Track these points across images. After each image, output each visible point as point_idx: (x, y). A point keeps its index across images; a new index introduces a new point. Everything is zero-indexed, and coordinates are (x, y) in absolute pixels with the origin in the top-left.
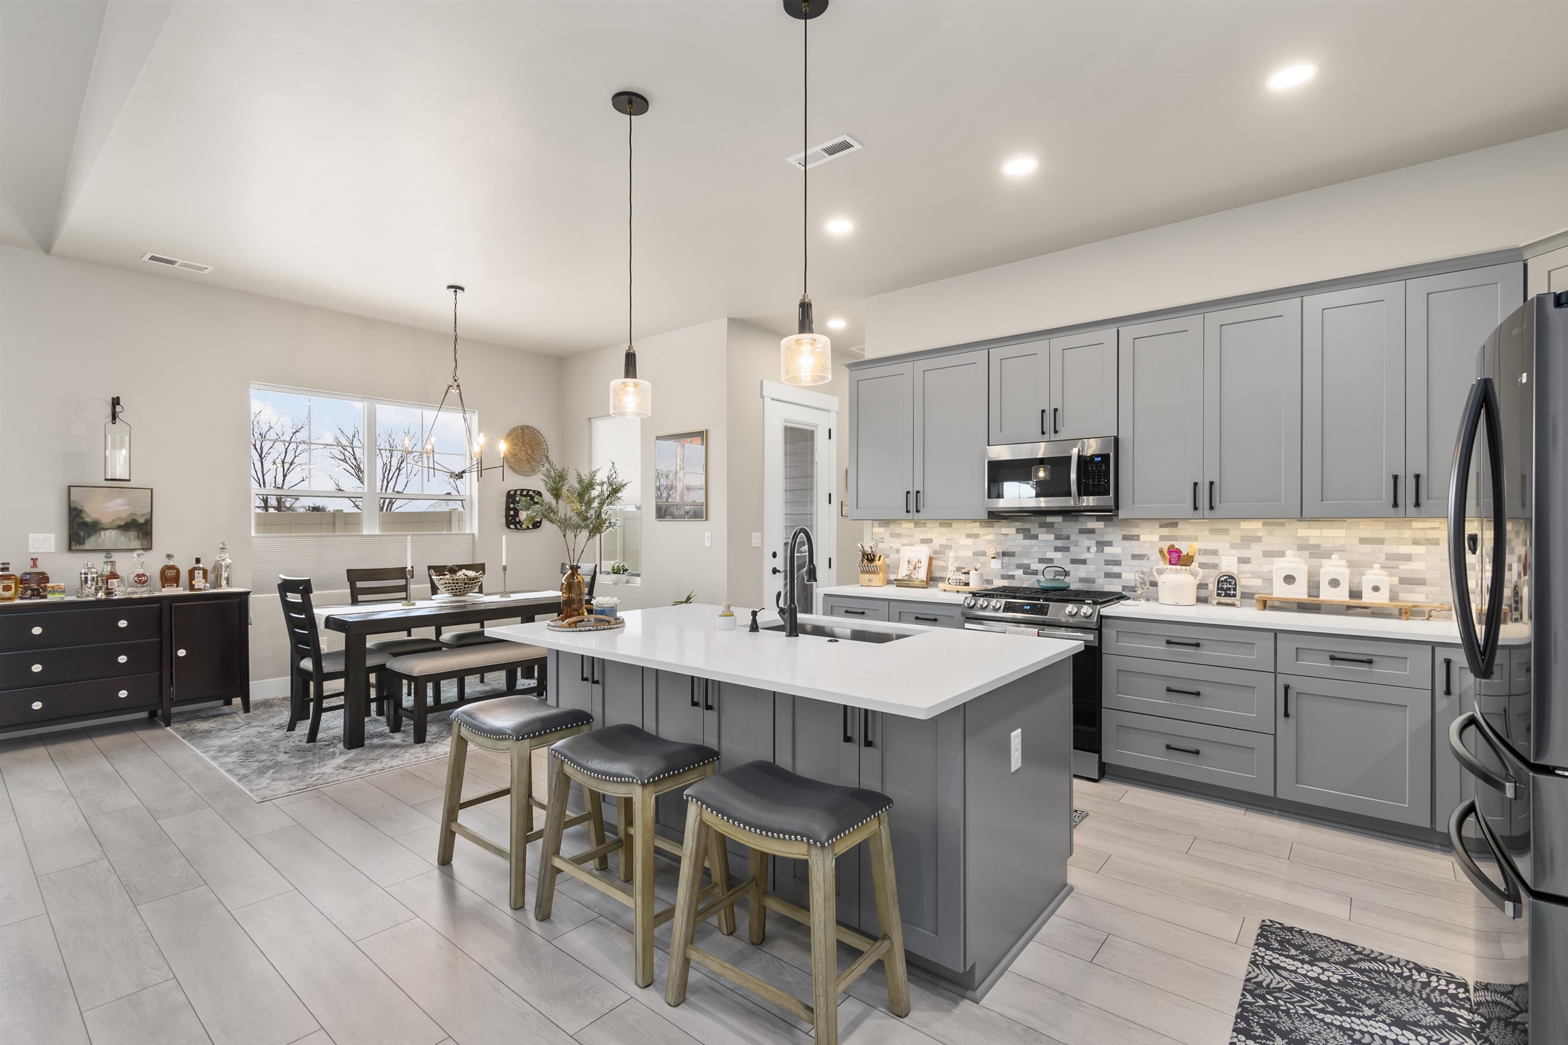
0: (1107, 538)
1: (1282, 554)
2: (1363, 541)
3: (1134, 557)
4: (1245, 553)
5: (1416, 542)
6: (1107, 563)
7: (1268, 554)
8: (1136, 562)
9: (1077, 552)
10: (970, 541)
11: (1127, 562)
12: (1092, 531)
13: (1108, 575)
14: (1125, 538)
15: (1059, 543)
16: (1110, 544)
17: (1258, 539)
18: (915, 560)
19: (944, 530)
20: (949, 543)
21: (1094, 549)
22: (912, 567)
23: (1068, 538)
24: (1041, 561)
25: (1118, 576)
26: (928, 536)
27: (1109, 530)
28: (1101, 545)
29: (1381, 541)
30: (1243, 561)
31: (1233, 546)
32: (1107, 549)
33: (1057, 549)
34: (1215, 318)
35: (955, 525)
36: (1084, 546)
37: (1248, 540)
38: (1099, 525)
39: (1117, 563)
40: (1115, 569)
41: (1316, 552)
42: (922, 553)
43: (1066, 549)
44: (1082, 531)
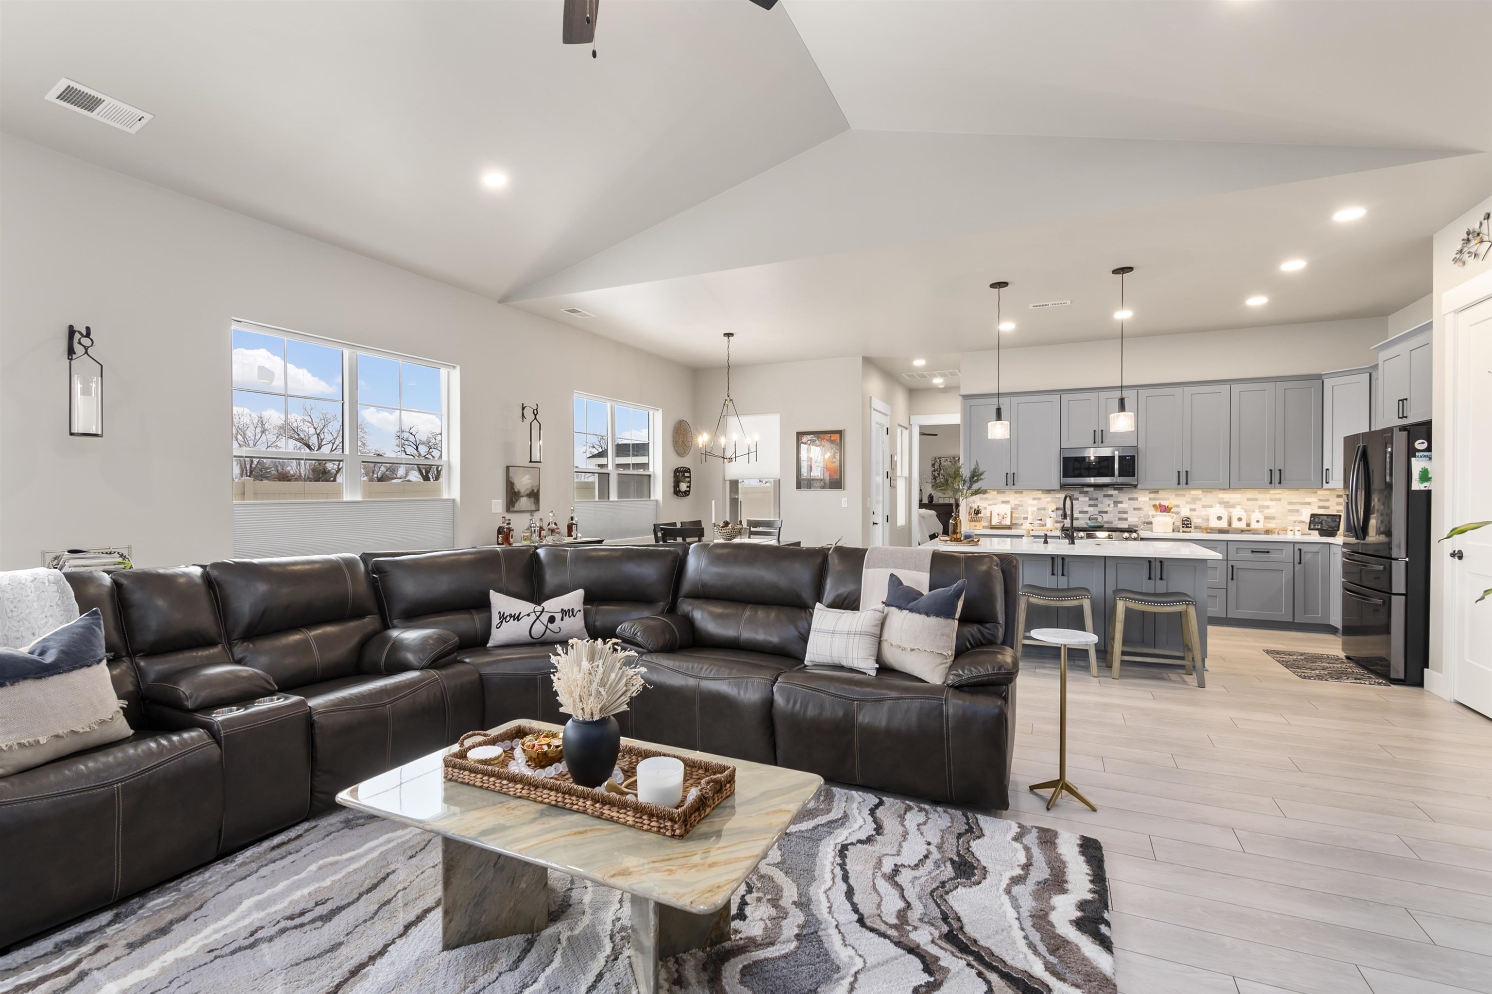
0: (1119, 500)
1: (1211, 506)
2: (1249, 499)
3: (1135, 509)
4: (1193, 506)
5: (1271, 500)
6: (1120, 512)
7: (1204, 506)
8: (1136, 512)
9: (1101, 507)
10: (1035, 502)
11: (1131, 512)
12: (1111, 496)
13: (1120, 519)
14: (1130, 499)
15: (1092, 502)
16: (1121, 502)
17: (1200, 499)
18: (1002, 513)
19: (1017, 495)
20: (1021, 503)
21: (1112, 505)
22: (1001, 518)
23: (1097, 499)
24: (1081, 512)
25: (1126, 519)
26: (1007, 499)
27: (1121, 495)
28: (1116, 503)
29: (1256, 500)
30: (1192, 510)
31: (1187, 503)
32: (1119, 505)
33: (1090, 506)
34: (1189, 390)
35: (1025, 493)
36: (1106, 504)
37: (1195, 500)
38: (1115, 492)
39: (1126, 512)
40: (1124, 516)
41: (1227, 505)
42: (1006, 509)
43: (1096, 506)
44: (1105, 496)
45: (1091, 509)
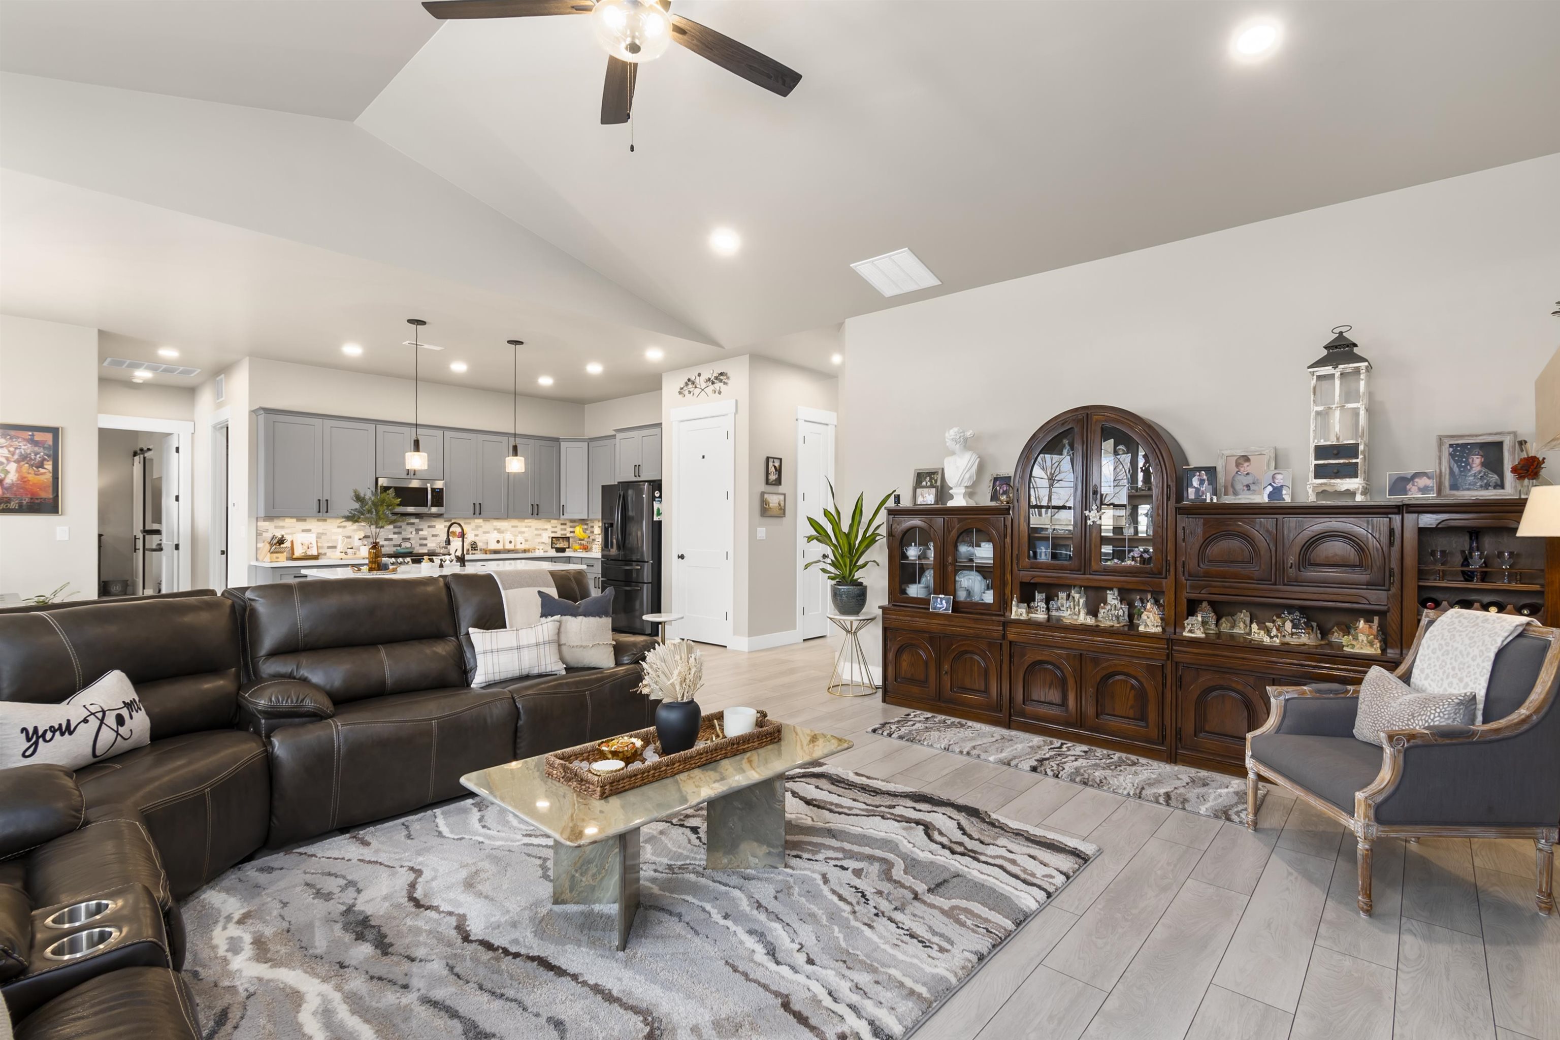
0: (420, 527)
1: (488, 532)
2: (513, 527)
3: (433, 536)
4: (476, 532)
5: (526, 527)
6: (421, 539)
7: (484, 533)
8: (434, 538)
9: (406, 534)
10: (340, 530)
11: (430, 538)
12: (413, 524)
13: (421, 545)
14: (429, 527)
15: (396, 530)
16: (422, 530)
17: (481, 527)
18: (306, 543)
19: (320, 523)
20: (324, 532)
21: (414, 533)
22: (306, 548)
23: (401, 527)
24: (386, 540)
25: (426, 545)
26: (308, 527)
27: (421, 523)
28: (417, 530)
29: (516, 527)
30: (476, 535)
31: (473, 530)
32: (421, 533)
33: (395, 533)
35: (328, 521)
36: (409, 532)
37: (478, 527)
38: (416, 521)
39: (426, 539)
40: (425, 542)
41: (499, 531)
42: (311, 538)
43: (400, 533)
44: (408, 524)
45: (396, 536)
